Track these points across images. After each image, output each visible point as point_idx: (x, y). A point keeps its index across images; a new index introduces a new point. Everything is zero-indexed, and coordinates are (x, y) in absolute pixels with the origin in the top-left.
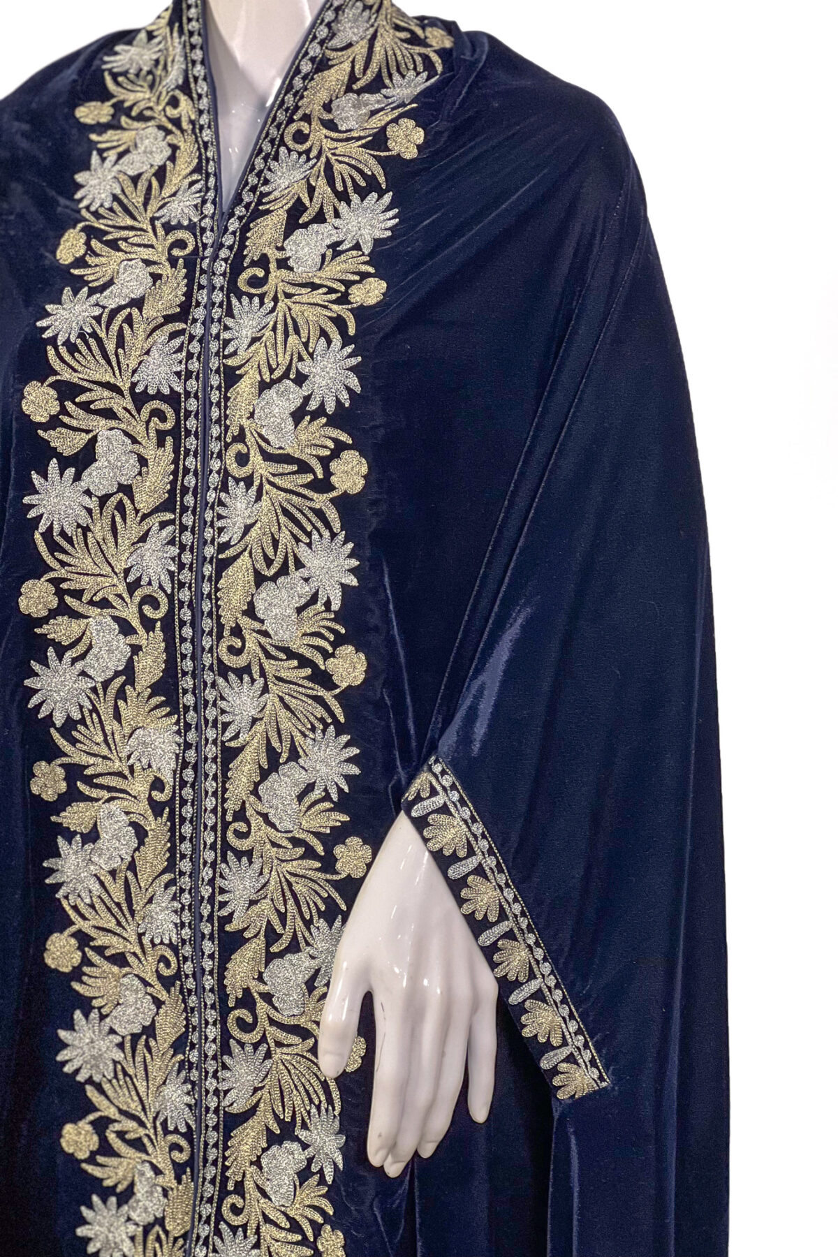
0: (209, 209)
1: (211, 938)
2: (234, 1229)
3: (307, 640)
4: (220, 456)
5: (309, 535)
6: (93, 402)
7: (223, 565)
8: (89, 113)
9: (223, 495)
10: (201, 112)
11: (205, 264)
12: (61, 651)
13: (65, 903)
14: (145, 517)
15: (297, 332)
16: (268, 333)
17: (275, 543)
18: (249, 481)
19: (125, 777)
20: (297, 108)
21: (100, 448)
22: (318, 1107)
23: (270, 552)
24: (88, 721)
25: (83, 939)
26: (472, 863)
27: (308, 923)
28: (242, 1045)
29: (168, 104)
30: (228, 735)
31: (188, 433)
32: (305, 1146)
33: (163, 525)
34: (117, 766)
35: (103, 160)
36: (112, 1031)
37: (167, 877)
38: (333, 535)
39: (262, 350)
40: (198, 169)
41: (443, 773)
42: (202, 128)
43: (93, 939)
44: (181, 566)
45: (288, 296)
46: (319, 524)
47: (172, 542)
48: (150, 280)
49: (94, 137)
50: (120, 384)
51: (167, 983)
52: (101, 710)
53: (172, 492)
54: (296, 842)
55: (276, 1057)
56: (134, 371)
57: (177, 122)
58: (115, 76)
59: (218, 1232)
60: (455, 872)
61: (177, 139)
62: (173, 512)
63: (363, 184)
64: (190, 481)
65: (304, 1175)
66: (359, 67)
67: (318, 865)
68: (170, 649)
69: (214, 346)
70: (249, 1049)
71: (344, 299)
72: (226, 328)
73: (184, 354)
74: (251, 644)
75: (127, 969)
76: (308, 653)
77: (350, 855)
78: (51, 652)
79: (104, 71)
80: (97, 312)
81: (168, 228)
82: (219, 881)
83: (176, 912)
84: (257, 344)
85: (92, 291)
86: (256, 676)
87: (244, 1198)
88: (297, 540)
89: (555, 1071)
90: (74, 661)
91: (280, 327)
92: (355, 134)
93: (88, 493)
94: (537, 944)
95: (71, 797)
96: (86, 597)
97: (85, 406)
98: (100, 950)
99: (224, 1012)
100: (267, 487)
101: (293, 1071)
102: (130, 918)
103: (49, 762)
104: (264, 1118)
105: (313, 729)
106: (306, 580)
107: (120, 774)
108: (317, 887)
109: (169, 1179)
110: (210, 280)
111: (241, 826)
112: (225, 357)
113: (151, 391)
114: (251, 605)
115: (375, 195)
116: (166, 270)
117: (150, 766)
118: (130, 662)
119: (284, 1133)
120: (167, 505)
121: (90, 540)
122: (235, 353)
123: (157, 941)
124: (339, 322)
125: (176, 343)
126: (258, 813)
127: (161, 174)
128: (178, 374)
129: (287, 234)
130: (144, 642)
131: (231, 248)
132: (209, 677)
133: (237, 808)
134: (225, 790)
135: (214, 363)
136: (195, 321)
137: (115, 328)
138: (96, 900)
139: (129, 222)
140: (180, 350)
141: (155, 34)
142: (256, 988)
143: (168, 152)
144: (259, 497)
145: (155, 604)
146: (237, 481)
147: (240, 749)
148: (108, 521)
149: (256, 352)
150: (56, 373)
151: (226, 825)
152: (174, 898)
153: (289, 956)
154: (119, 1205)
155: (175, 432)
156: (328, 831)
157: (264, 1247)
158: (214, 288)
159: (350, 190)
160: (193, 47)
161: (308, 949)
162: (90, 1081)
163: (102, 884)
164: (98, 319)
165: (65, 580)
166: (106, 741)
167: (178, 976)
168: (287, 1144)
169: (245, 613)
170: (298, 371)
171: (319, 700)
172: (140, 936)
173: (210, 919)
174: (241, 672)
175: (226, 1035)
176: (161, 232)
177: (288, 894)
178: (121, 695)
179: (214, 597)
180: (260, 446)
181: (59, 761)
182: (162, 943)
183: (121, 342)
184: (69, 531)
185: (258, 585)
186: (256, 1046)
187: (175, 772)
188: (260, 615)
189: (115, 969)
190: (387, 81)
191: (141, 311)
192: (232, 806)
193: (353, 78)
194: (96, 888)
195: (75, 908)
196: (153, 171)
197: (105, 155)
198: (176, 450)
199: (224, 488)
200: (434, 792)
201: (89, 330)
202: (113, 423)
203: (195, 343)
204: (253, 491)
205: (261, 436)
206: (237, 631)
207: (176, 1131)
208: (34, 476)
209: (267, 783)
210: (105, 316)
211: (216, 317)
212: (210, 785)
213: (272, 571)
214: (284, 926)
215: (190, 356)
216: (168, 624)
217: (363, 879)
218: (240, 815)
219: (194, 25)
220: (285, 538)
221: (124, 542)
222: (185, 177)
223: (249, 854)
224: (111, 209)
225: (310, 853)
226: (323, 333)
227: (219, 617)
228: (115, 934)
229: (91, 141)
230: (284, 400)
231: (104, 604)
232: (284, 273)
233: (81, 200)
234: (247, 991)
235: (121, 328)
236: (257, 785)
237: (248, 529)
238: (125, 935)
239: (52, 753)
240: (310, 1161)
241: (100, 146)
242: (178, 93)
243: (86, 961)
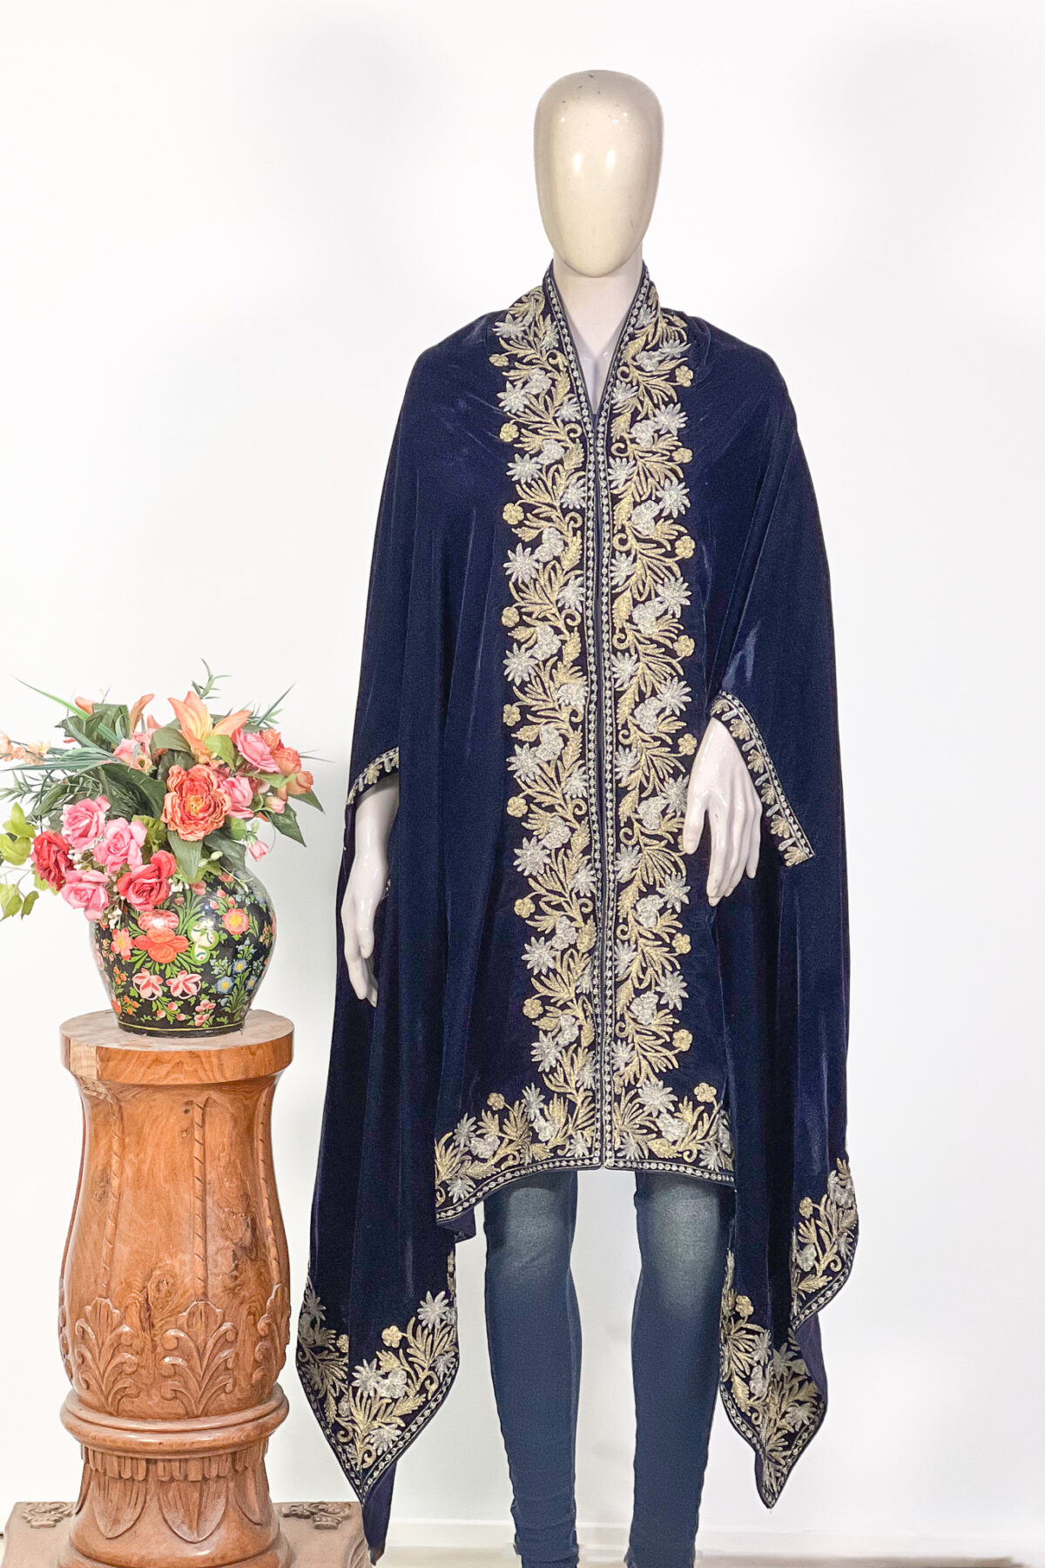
0: (585, 412)
1: (611, 791)
2: (623, 942)
3: (660, 633)
4: (609, 540)
5: (663, 580)
6: (541, 513)
7: (614, 597)
8: (498, 360)
9: (613, 561)
10: (570, 362)
11: (592, 442)
12: (520, 645)
13: (519, 780)
14: (567, 573)
15: (652, 476)
16: (635, 478)
17: (644, 584)
18: (628, 553)
19: (556, 711)
20: (621, 359)
21: (544, 537)
22: (670, 875)
23: (641, 588)
24: (534, 682)
25: (529, 799)
26: (752, 743)
27: (662, 781)
28: (626, 846)
29: (548, 357)
30: (617, 685)
31: (588, 529)
32: (662, 896)
33: (577, 577)
34: (551, 706)
35: (514, 386)
36: (544, 848)
37: (581, 762)
38: (677, 579)
39: (633, 485)
40: (571, 391)
41: (733, 699)
42: (573, 370)
43: (535, 799)
44: (587, 598)
45: (641, 458)
46: (669, 574)
47: (582, 586)
48: (563, 450)
49: (504, 373)
50: (555, 503)
51: (579, 819)
52: (542, 674)
53: (581, 560)
54: (655, 739)
55: (645, 852)
56: (562, 497)
57: (556, 367)
58: (507, 341)
59: (615, 944)
60: (745, 748)
61: (556, 375)
62: (582, 570)
63: (667, 399)
64: (591, 553)
65: (662, 911)
66: (650, 338)
67: (669, 749)
68: (583, 641)
69: (603, 484)
70: (630, 848)
71: (671, 460)
72: (609, 474)
73: (586, 488)
74: (630, 637)
75: (554, 813)
76: (661, 640)
77: (687, 744)
78: (515, 645)
79: (498, 337)
80: (539, 467)
81: (565, 423)
82: (615, 762)
83: (585, 781)
84: (629, 483)
85: (532, 457)
86: (633, 654)
87: (627, 925)
88: (656, 582)
89: (786, 851)
90: (527, 649)
91: (641, 473)
92: (655, 373)
93: (537, 561)
94: (779, 786)
95: (523, 722)
96: (534, 616)
97: (536, 516)
98: (539, 805)
99: (618, 828)
100: (639, 556)
101: (654, 859)
102: (557, 785)
103: (512, 705)
104: (637, 883)
105: (665, 679)
106: (661, 603)
107: (554, 709)
108: (669, 762)
109: (580, 922)
110: (595, 449)
111: (625, 732)
112: (611, 489)
113: (571, 507)
114: (631, 616)
115: (672, 405)
116: (570, 445)
117: (570, 704)
118: (560, 650)
119: (649, 890)
120: (579, 566)
121: (538, 586)
122: (616, 487)
123: (574, 796)
124: (672, 470)
125: (581, 482)
126: (634, 725)
127: (549, 393)
128: (583, 498)
129: (631, 427)
130: (568, 639)
131: (603, 433)
132: (606, 655)
133: (623, 722)
134: (616, 713)
135: (604, 493)
136: (589, 471)
137: (550, 475)
138: (537, 777)
139: (538, 419)
140: (583, 486)
141: (516, 316)
142: (634, 816)
143: (551, 382)
144: (635, 561)
145: (573, 619)
146: (621, 553)
147: (623, 692)
148: (546, 576)
149: (630, 486)
150: (522, 499)
151: (618, 732)
152: (584, 773)
153: (651, 799)
154: (546, 941)
155: (581, 528)
156: (674, 732)
157: (639, 950)
158: (598, 454)
159: (661, 403)
160: (562, 328)
161: (663, 794)
162: (531, 876)
163: (541, 768)
164: (540, 470)
165: (523, 607)
166: (545, 692)
167: (587, 814)
168: (651, 897)
169: (627, 621)
170: (656, 496)
171: (669, 664)
172: (564, 795)
173: (611, 781)
174: (623, 652)
175: (618, 842)
176: (561, 425)
177: (651, 765)
178: (555, 666)
179: (610, 613)
180: (635, 535)
181: (517, 704)
182: (577, 797)
183: (554, 483)
184: (526, 581)
185: (634, 606)
186: (633, 846)
187: (584, 706)
188: (636, 622)
189: (548, 814)
190: (661, 345)
191: (563, 465)
192: (621, 721)
193: (647, 343)
194: (539, 772)
195: (525, 783)
196: (545, 392)
197: (515, 383)
198: (582, 538)
199: (614, 556)
200: (731, 709)
201: (537, 476)
202: (550, 524)
203: (591, 482)
204: (631, 558)
205: (636, 530)
206: (623, 630)
207: (585, 896)
208: (509, 552)
209: (638, 709)
210: (544, 470)
211: (602, 468)
212: (608, 712)
213: (644, 598)
214: (648, 783)
215: (589, 489)
216: (581, 627)
217: (695, 755)
218: (625, 726)
219: (560, 316)
220: (649, 581)
221: (556, 587)
222: (565, 395)
223: (630, 746)
224: (524, 412)
225: (664, 744)
226: (666, 477)
227: (613, 623)
228: (548, 795)
229: (505, 376)
230: (648, 511)
231: (545, 619)
232: (634, 446)
233: (503, 407)
234: (629, 818)
235: (554, 475)
236: (633, 710)
237: (628, 577)
238: (555, 795)
239: (512, 699)
240: (666, 903)
241: (510, 379)
242: (555, 351)
243: (530, 811)
